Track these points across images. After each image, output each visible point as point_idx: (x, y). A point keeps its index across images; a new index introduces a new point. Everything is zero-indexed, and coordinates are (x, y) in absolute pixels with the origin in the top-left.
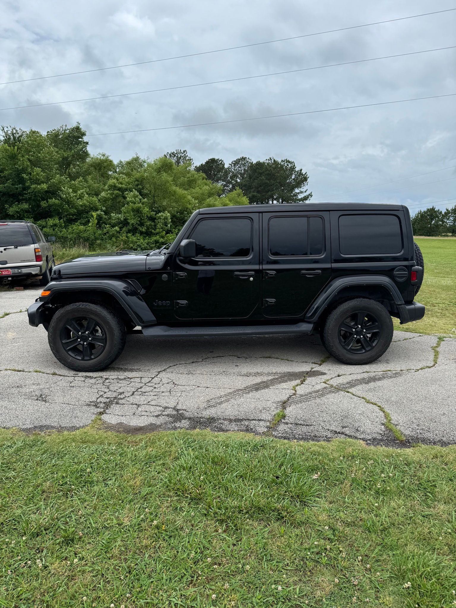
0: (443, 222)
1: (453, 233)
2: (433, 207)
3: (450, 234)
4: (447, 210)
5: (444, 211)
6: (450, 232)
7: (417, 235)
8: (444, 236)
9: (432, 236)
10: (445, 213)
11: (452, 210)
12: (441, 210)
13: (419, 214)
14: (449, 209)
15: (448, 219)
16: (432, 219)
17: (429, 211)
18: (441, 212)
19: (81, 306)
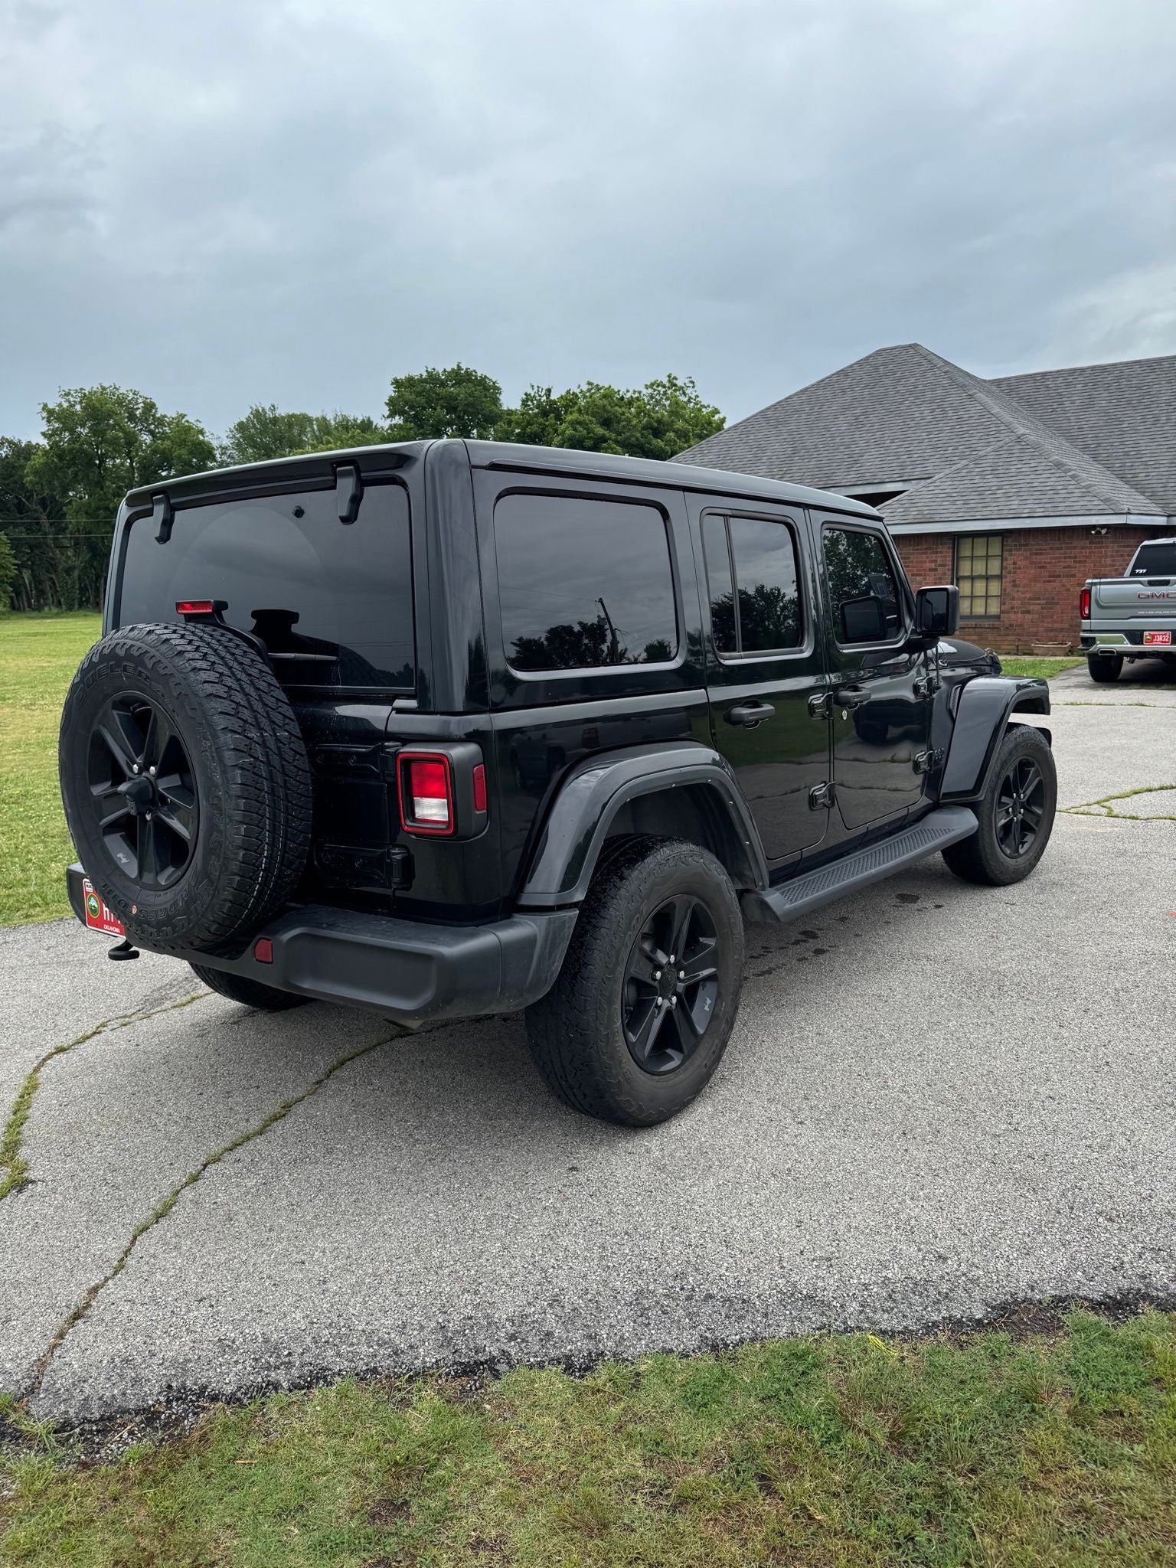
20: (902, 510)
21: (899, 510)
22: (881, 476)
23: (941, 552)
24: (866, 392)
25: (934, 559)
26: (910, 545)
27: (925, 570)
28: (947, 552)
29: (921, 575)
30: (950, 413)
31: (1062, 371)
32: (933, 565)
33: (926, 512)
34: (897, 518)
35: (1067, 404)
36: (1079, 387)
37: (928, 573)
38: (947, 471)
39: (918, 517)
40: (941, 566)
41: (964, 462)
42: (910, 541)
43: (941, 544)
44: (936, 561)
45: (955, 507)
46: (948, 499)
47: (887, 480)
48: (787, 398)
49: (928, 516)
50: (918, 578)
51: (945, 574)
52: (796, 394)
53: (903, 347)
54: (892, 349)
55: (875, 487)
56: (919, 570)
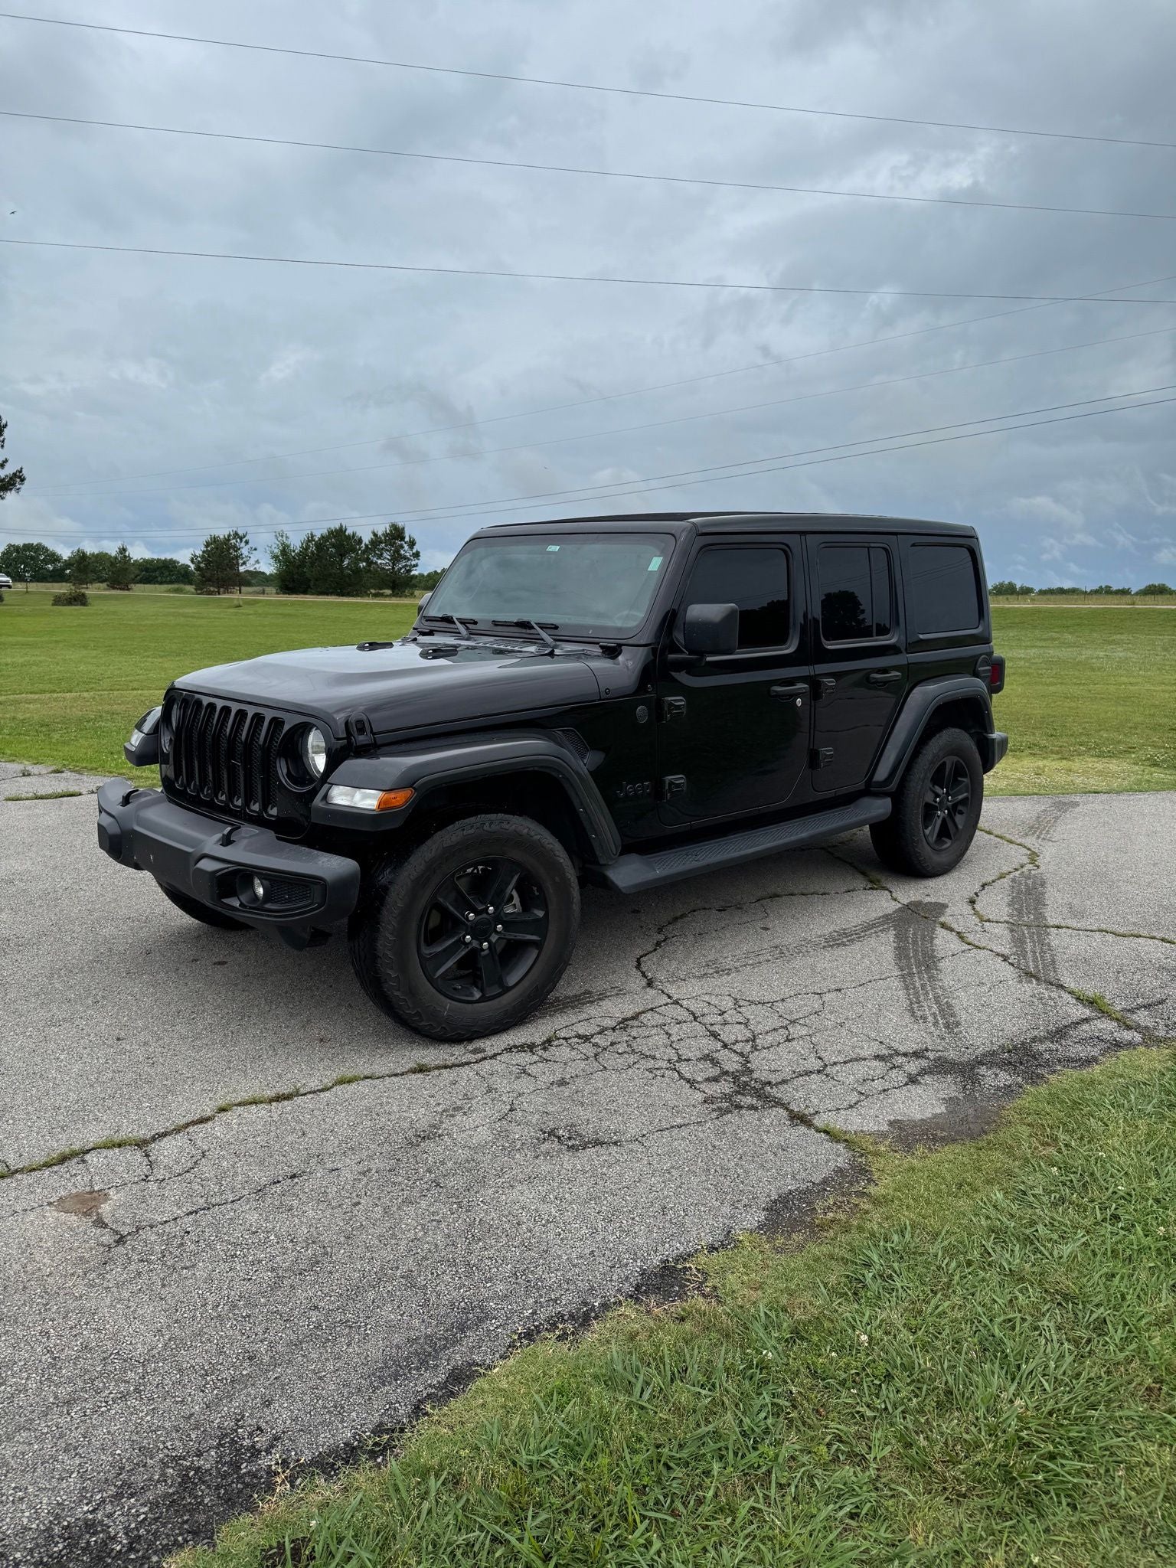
0: (370, 563)
1: (393, 588)
2: (341, 526)
3: (388, 592)
4: (375, 535)
5: (367, 539)
6: (388, 588)
7: (313, 594)
8: (376, 595)
9: (349, 595)
10: (372, 542)
11: (386, 535)
12: (359, 534)
13: (309, 541)
14: (380, 534)
15: (380, 556)
16: (342, 556)
17: (335, 537)
18: (360, 541)
19: (486, 827)
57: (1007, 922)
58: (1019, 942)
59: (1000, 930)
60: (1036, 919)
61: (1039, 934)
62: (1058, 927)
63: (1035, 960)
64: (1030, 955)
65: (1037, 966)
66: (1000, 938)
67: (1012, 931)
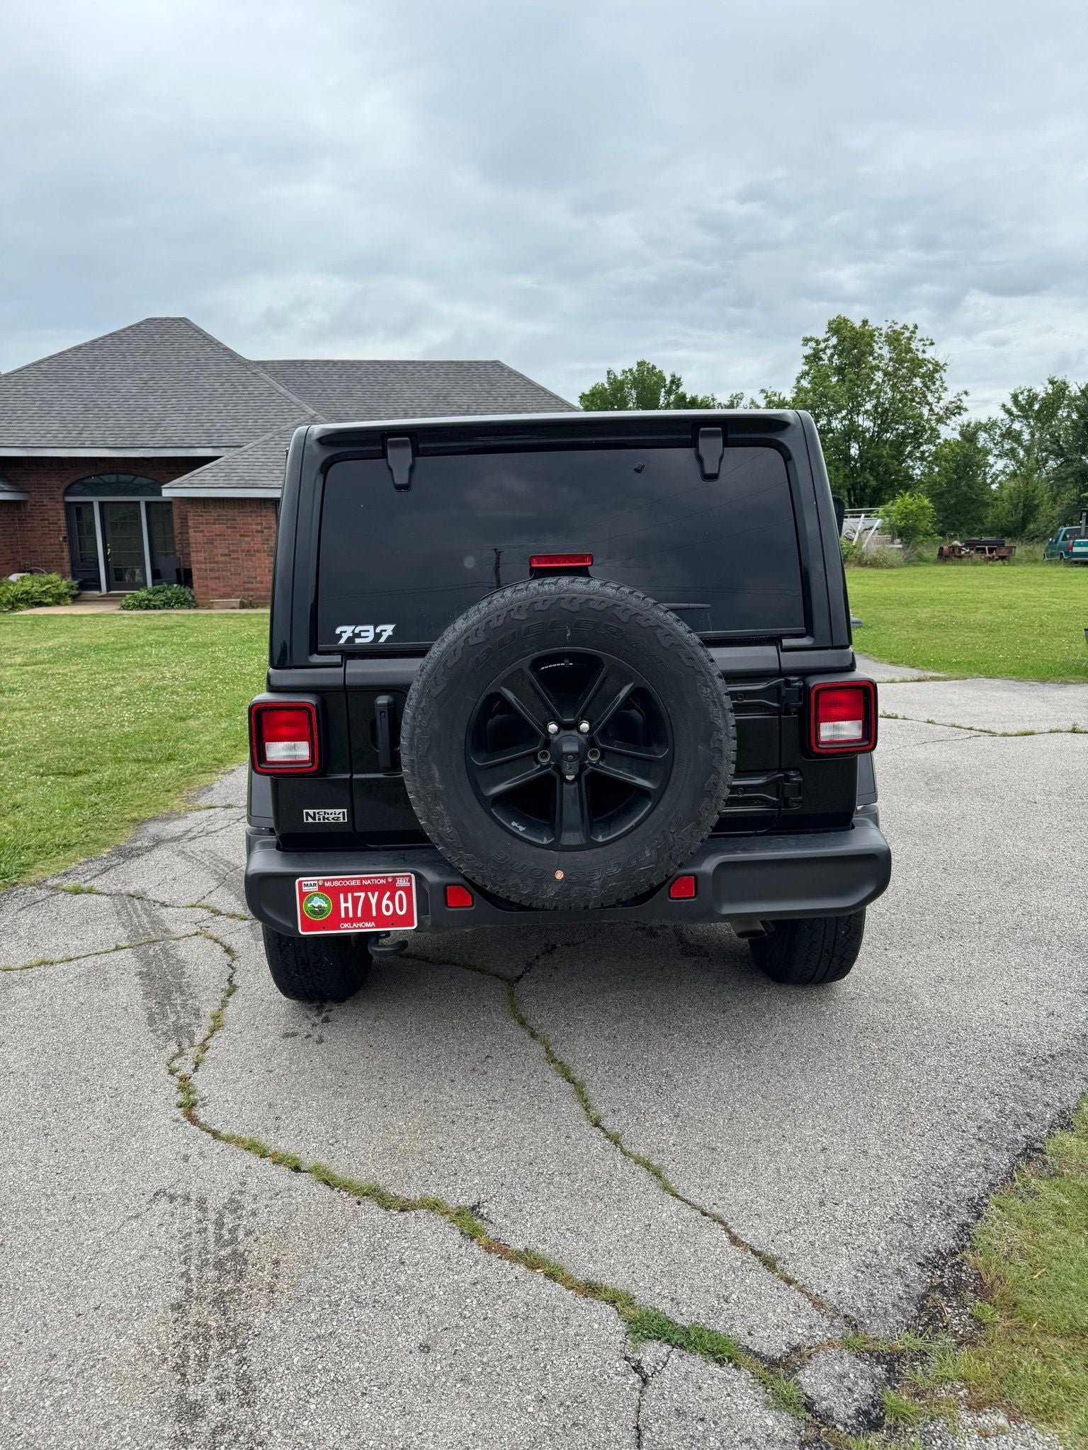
20: (223, 475)
21: (220, 475)
22: (188, 441)
23: (265, 516)
24: (148, 358)
25: (259, 521)
26: (235, 508)
27: (252, 532)
28: (271, 516)
29: (248, 536)
30: (240, 388)
31: (318, 361)
32: (259, 528)
33: (248, 478)
34: (221, 482)
35: (329, 391)
36: (336, 377)
37: (255, 534)
38: (256, 442)
39: (241, 482)
40: (266, 528)
41: (270, 435)
42: (234, 503)
43: (265, 508)
44: (261, 524)
45: (273, 475)
46: (265, 467)
47: (196, 445)
48: (60, 354)
49: (252, 482)
50: (246, 539)
51: (271, 536)
52: (70, 351)
53: (173, 319)
54: (161, 319)
55: (184, 450)
56: (246, 532)
57: (178, 939)
58: (156, 922)
59: (179, 929)
60: (145, 952)
61: (137, 934)
62: (117, 949)
63: (135, 911)
64: (140, 912)
65: (133, 905)
66: (178, 922)
67: (167, 931)
